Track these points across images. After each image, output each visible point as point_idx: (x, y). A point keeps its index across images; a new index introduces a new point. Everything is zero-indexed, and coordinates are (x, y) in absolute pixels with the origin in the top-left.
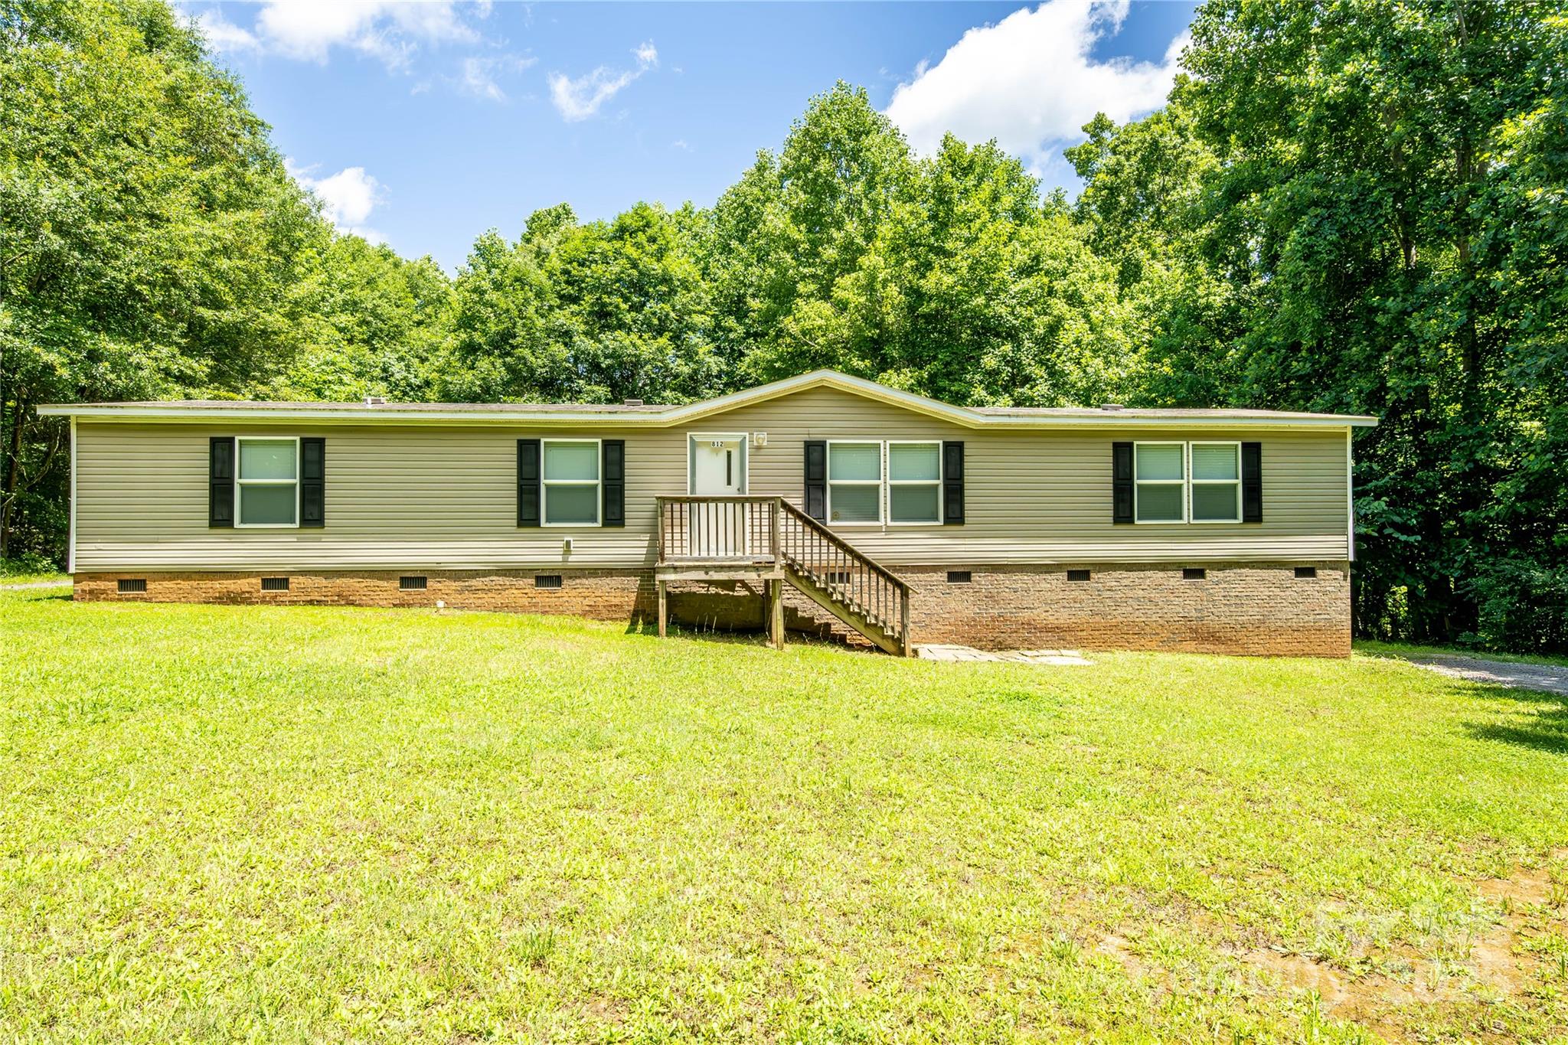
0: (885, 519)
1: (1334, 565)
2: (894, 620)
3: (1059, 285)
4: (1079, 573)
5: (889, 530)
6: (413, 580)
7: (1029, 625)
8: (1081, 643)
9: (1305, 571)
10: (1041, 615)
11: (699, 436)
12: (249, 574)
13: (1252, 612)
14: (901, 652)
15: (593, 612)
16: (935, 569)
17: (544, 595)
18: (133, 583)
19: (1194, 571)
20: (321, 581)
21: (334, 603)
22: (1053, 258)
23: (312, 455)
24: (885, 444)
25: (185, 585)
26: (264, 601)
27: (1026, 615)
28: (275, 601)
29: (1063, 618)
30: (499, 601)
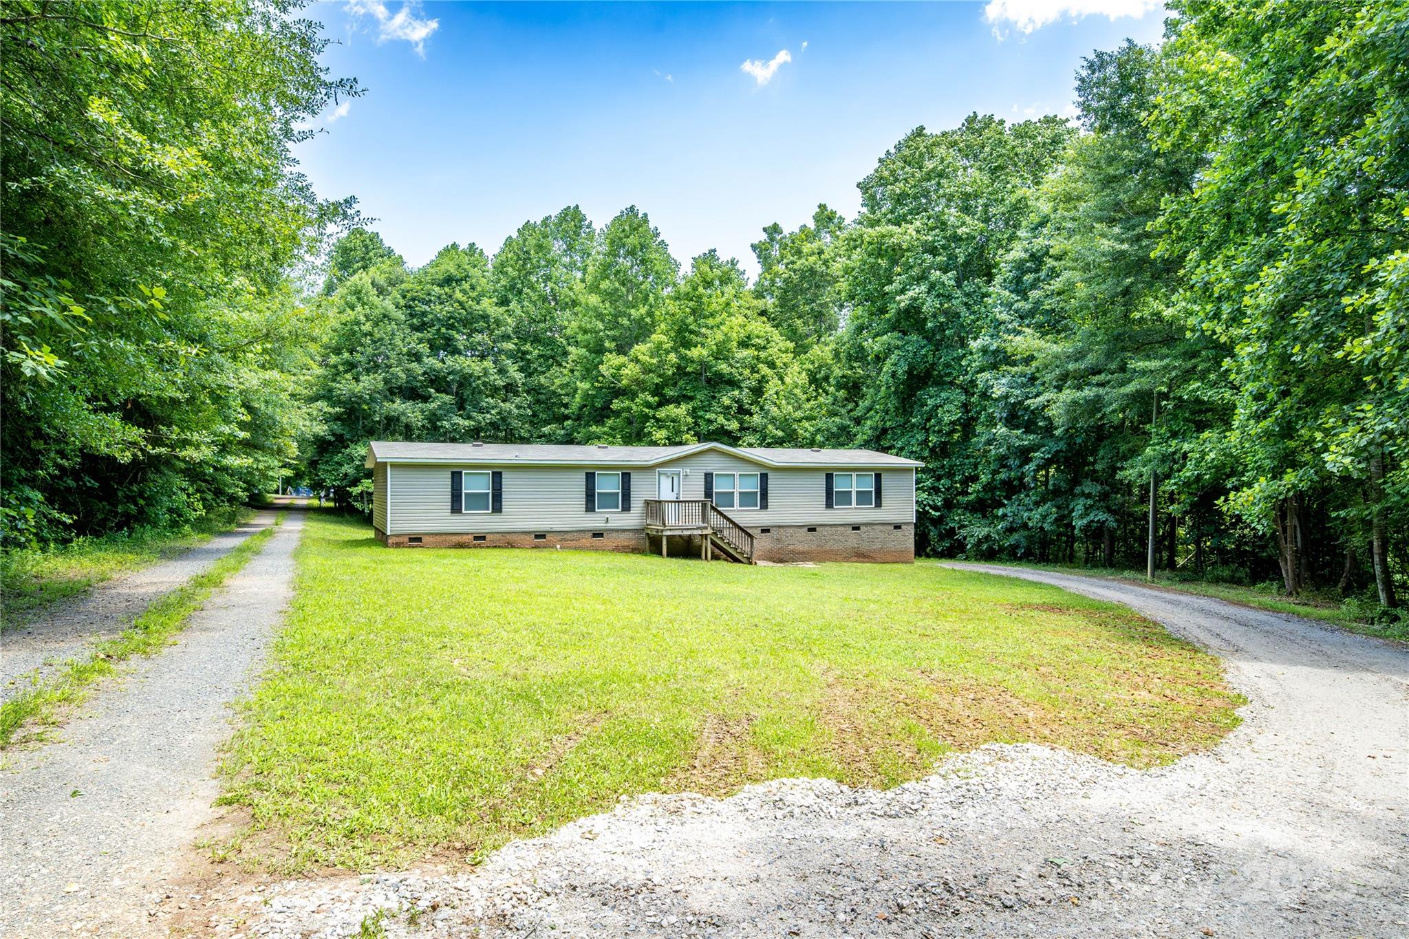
0: (739, 506)
1: (908, 524)
2: (748, 549)
3: (763, 354)
4: (812, 529)
5: (738, 512)
6: (540, 536)
7: (792, 551)
8: (813, 559)
9: (897, 527)
10: (798, 547)
11: (661, 470)
12: (468, 534)
13: (878, 545)
14: (751, 563)
15: (617, 549)
16: (756, 528)
17: (596, 542)
18: (415, 540)
19: (856, 527)
20: (498, 535)
21: (506, 547)
22: (758, 337)
23: (497, 480)
24: (737, 474)
25: (439, 540)
26: (475, 547)
27: (791, 547)
28: (480, 546)
29: (806, 548)
30: (577, 544)
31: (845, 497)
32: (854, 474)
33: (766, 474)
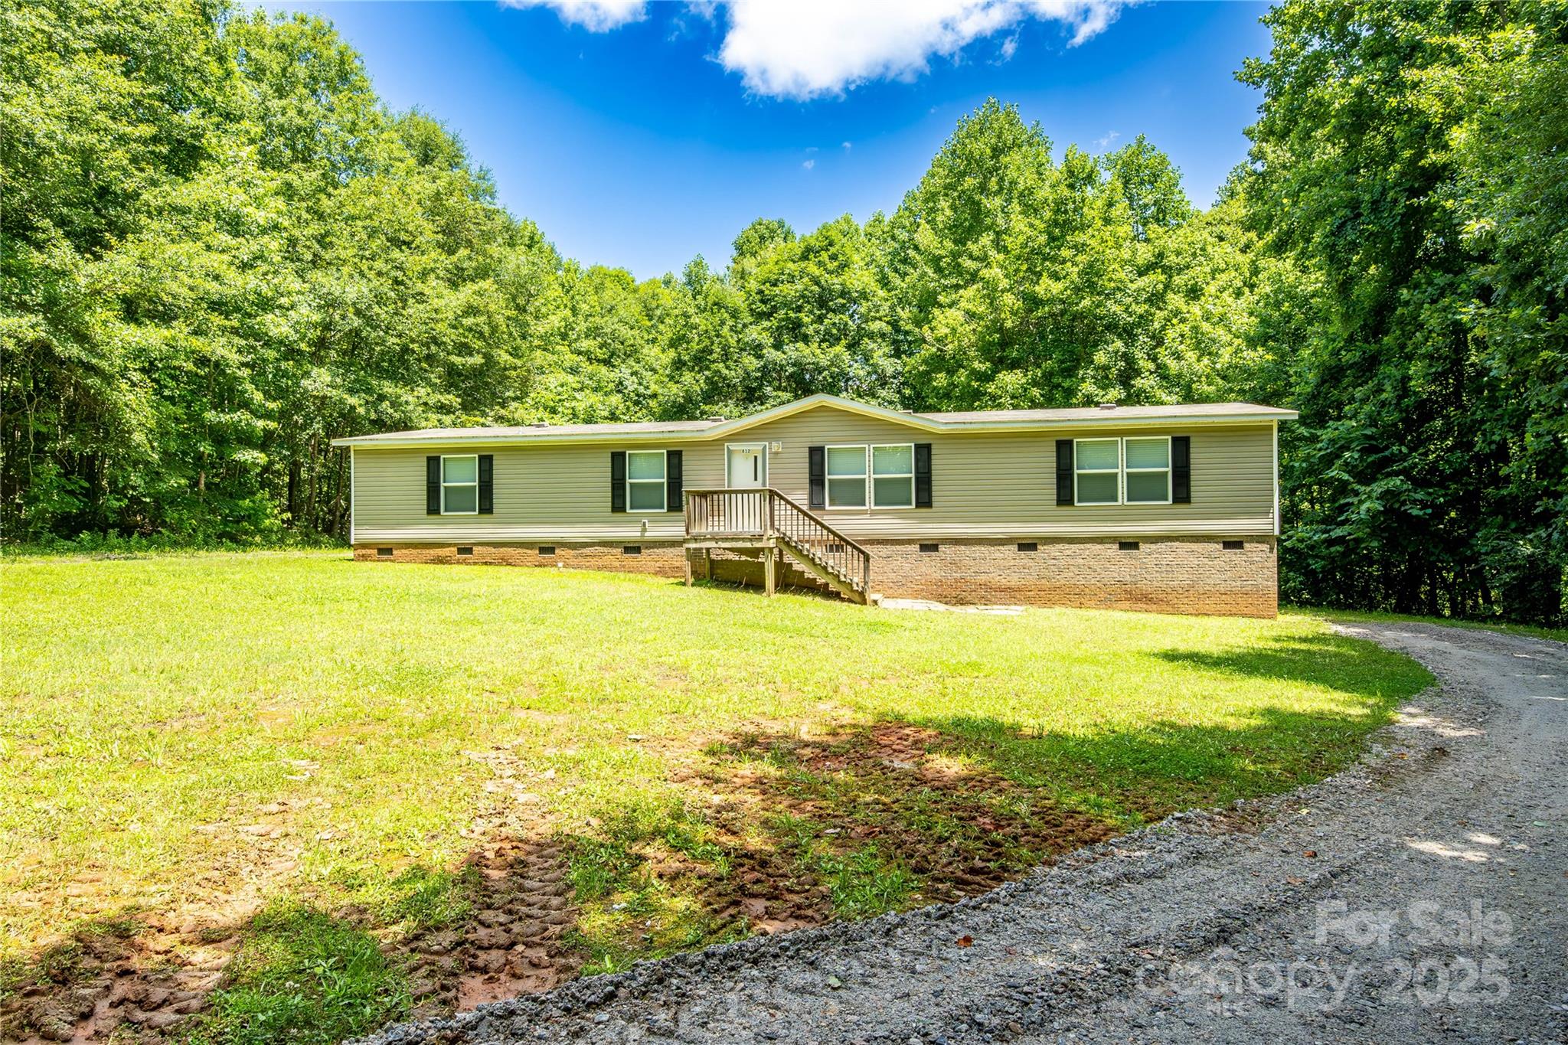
0: (870, 504)
1: (1261, 539)
2: (856, 576)
4: (1028, 545)
5: (873, 513)
6: (547, 549)
7: (987, 587)
8: (1030, 601)
9: (1233, 544)
10: (996, 578)
11: (734, 446)
12: (449, 545)
13: (1182, 578)
14: (864, 602)
15: (661, 572)
16: (909, 542)
17: (630, 559)
18: (385, 550)
19: (1128, 544)
20: (492, 550)
21: (500, 564)
23: (485, 467)
24: (869, 448)
25: (414, 552)
26: (458, 562)
27: (983, 578)
28: (465, 562)
29: (1014, 580)
30: (600, 563)
31: (1104, 487)
32: (1121, 443)
33: (928, 447)
